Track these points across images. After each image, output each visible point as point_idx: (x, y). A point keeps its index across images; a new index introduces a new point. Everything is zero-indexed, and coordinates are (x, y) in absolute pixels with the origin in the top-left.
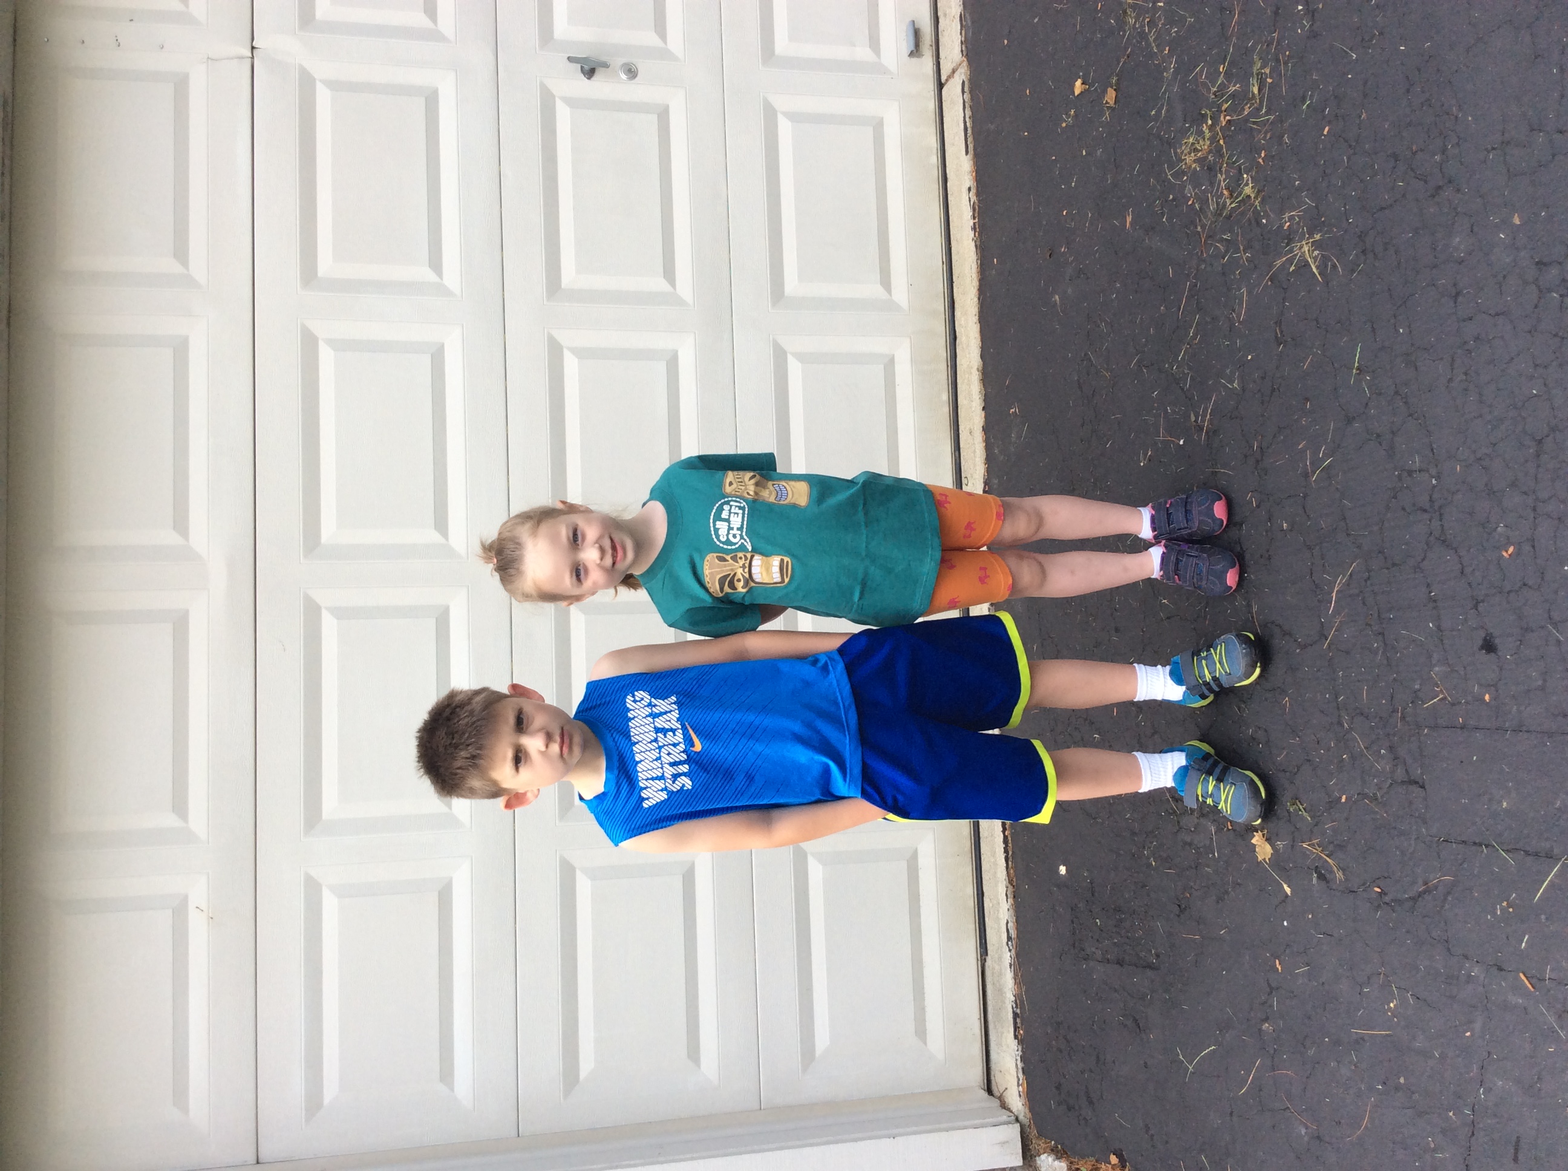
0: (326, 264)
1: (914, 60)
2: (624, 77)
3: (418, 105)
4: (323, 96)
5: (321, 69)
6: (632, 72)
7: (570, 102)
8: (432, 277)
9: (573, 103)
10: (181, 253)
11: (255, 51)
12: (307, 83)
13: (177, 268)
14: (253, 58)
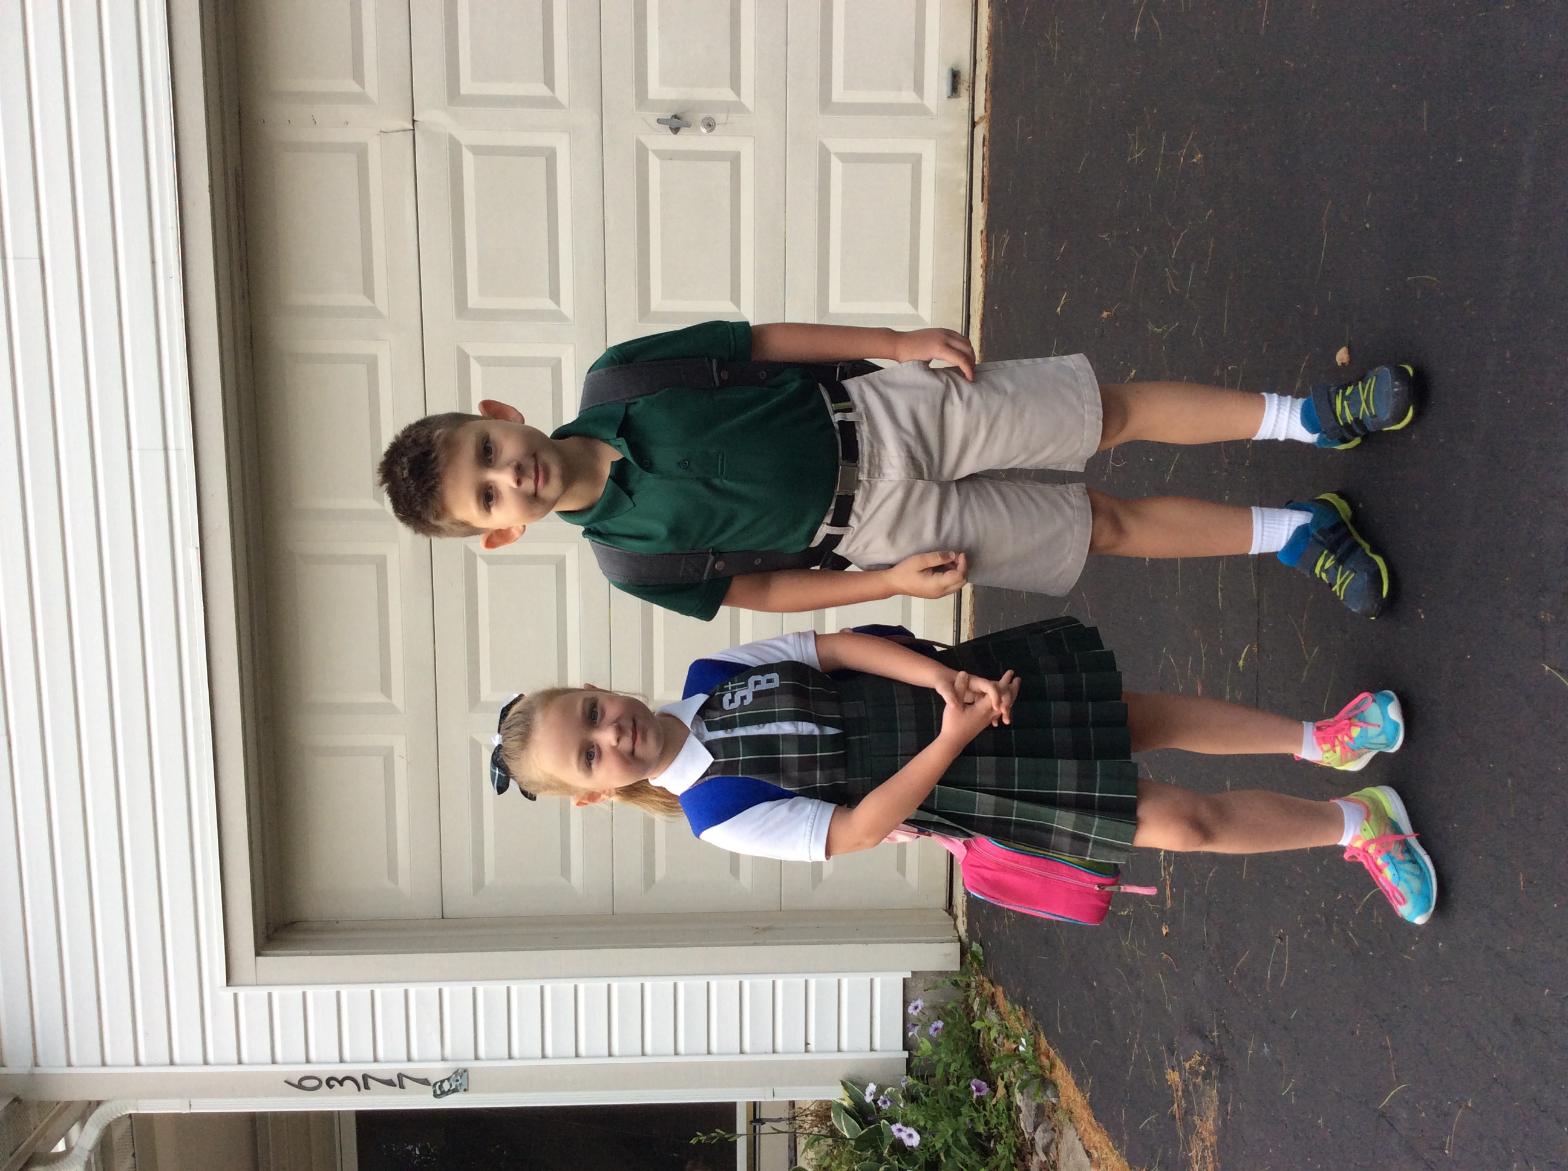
0: (474, 299)
1: (954, 100)
2: (704, 130)
3: (541, 163)
4: (468, 158)
5: (466, 137)
6: (710, 125)
7: (660, 154)
8: (552, 306)
9: (661, 154)
10: (368, 290)
11: (415, 123)
12: (455, 149)
13: (366, 302)
14: (414, 130)
